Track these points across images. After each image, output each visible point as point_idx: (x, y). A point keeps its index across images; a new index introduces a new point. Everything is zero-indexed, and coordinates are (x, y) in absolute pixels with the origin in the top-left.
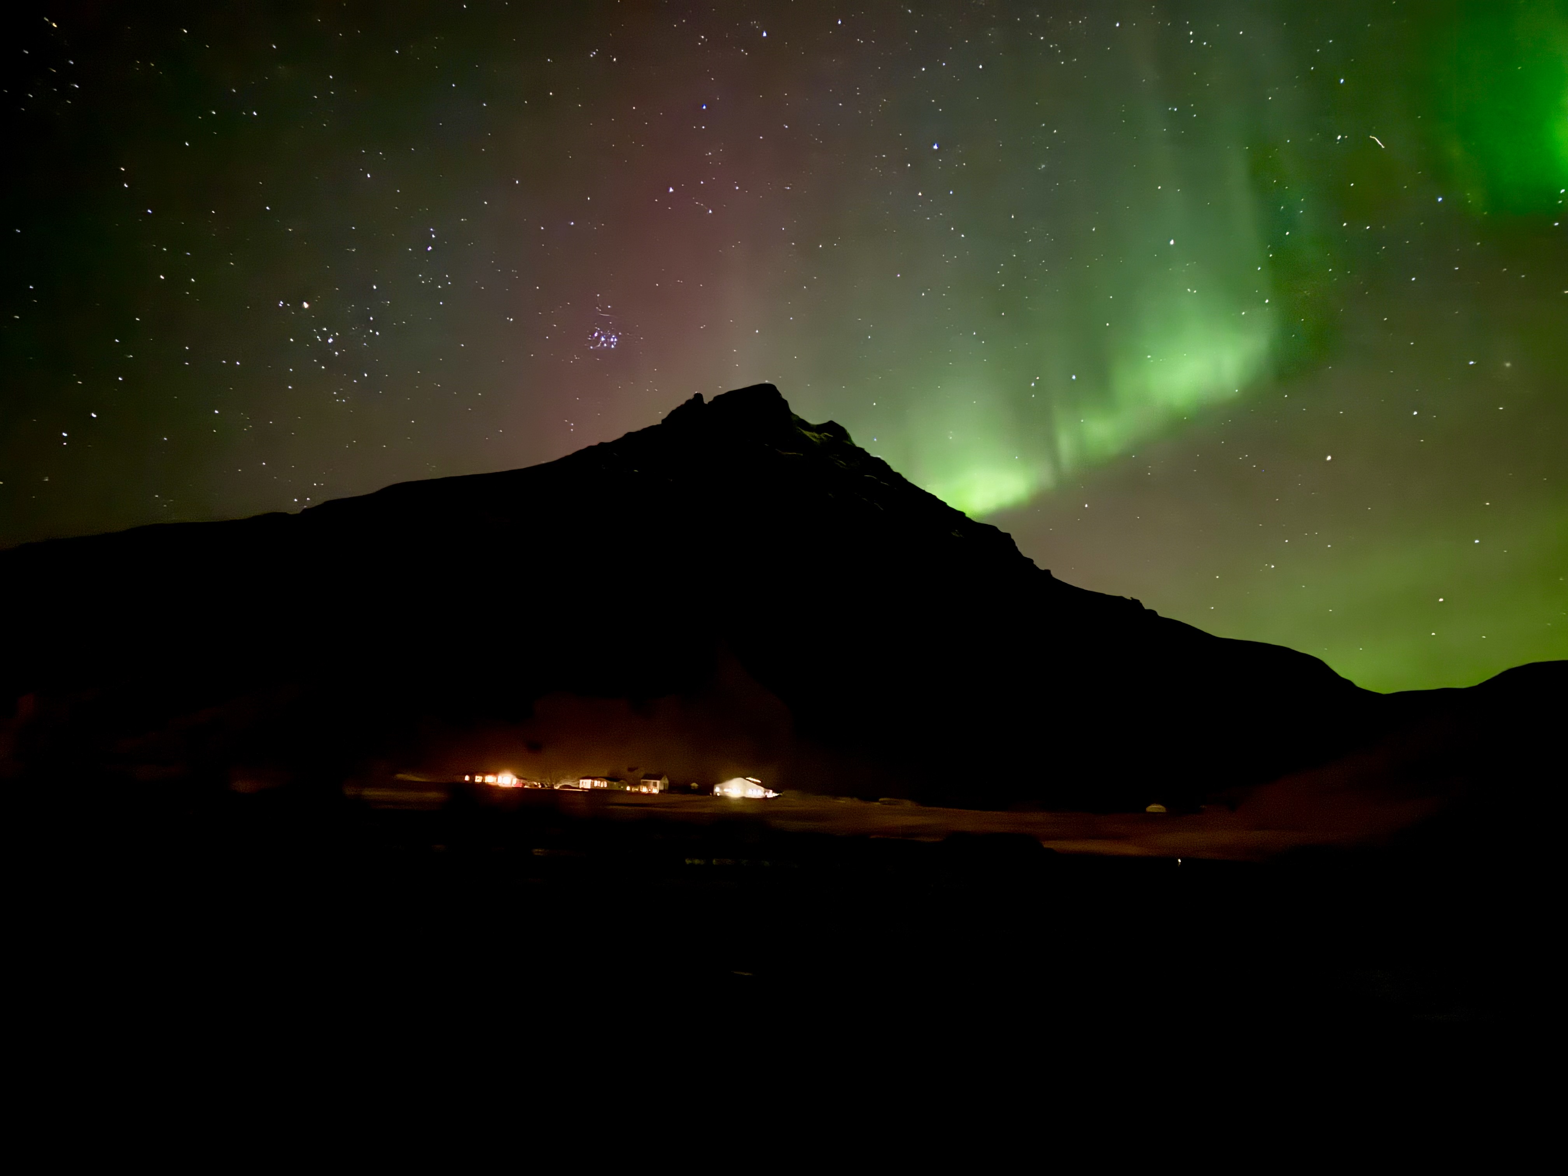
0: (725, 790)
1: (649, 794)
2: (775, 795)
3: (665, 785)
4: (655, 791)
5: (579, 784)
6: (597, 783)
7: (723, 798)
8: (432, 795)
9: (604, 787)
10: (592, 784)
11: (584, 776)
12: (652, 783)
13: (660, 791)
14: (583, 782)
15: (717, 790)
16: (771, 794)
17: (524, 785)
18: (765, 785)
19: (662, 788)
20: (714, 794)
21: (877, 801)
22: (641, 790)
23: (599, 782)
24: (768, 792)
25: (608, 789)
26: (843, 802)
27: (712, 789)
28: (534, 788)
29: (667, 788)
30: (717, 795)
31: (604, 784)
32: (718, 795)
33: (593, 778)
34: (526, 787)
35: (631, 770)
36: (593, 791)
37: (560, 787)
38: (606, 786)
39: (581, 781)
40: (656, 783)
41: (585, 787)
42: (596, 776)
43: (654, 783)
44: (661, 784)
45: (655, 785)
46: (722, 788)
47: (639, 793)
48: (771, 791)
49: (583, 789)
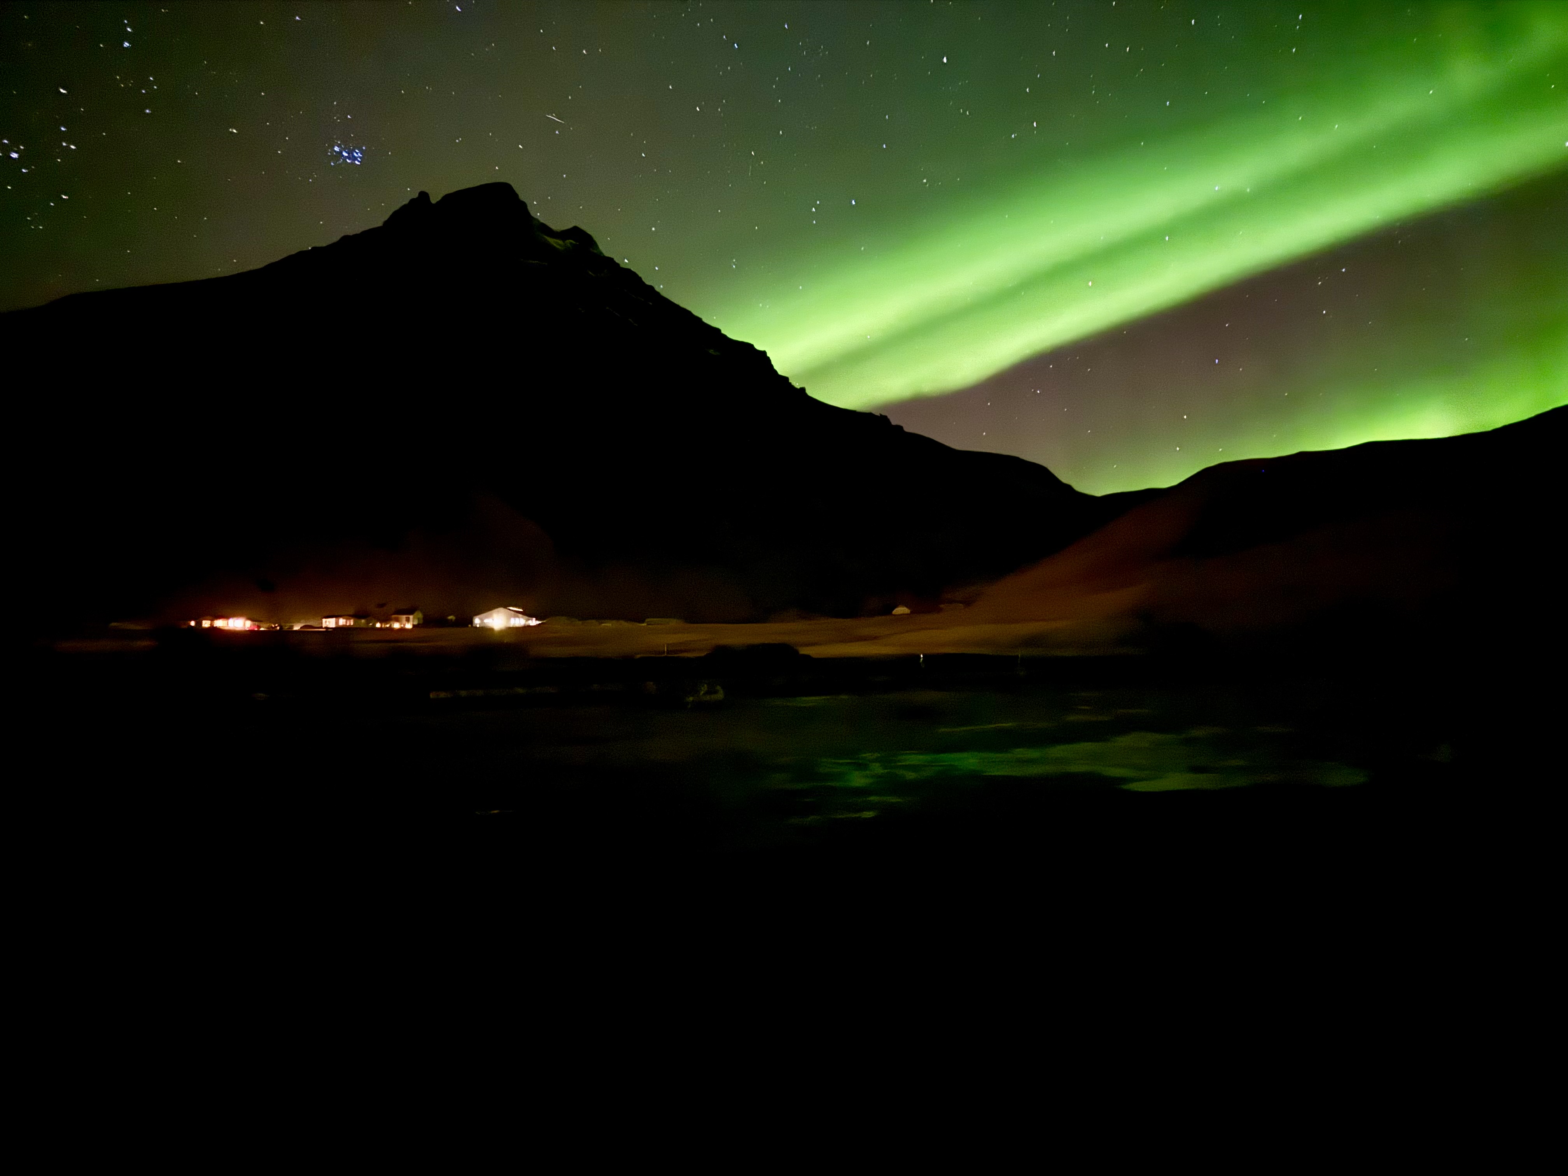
0: (486, 621)
1: (402, 630)
2: (538, 622)
3: (419, 619)
4: (409, 626)
5: (322, 623)
6: (342, 622)
7: (485, 630)
8: (145, 643)
9: (350, 625)
10: (337, 623)
11: (326, 614)
12: (404, 619)
13: (414, 626)
14: (326, 622)
15: (477, 621)
16: (533, 622)
17: (259, 627)
18: (528, 614)
19: (416, 623)
20: (474, 625)
21: (643, 622)
22: (392, 626)
23: (345, 620)
24: (532, 620)
25: (354, 627)
26: (608, 625)
27: (471, 622)
28: (271, 629)
29: (421, 622)
30: (476, 627)
31: (351, 622)
32: (478, 626)
33: (337, 617)
34: (262, 629)
35: (381, 606)
36: (338, 629)
37: (301, 628)
38: (352, 624)
39: (324, 620)
40: (409, 618)
41: (329, 626)
42: (339, 614)
43: (406, 617)
44: (414, 618)
45: (408, 620)
46: (482, 620)
47: (391, 629)
48: (534, 619)
49: (327, 628)
